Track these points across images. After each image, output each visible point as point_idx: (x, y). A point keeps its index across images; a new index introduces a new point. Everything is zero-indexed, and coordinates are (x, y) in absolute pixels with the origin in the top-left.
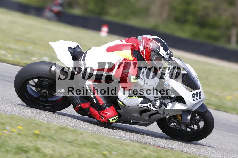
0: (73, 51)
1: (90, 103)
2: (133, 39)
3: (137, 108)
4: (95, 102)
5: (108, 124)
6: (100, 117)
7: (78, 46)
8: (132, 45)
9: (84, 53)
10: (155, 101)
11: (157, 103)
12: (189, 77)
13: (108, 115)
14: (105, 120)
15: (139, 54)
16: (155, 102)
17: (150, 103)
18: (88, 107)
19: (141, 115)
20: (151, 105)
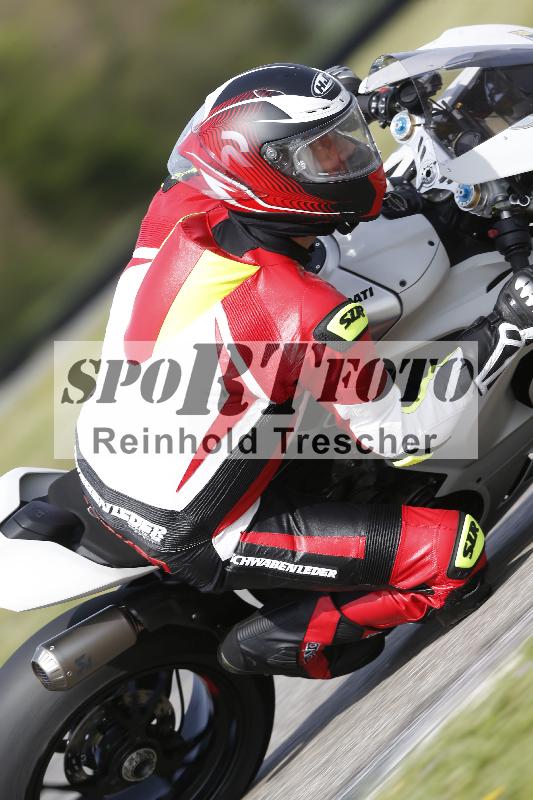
0: (33, 518)
1: (325, 601)
2: (159, 202)
3: (485, 398)
4: (333, 573)
5: (469, 587)
6: (414, 599)
7: (25, 480)
8: (187, 227)
9: (74, 473)
10: (508, 298)
11: (522, 295)
12: (503, 69)
13: (427, 558)
14: (444, 588)
15: (245, 220)
16: (513, 303)
17: (504, 328)
18: (335, 616)
19: (527, 402)
20: (514, 328)
